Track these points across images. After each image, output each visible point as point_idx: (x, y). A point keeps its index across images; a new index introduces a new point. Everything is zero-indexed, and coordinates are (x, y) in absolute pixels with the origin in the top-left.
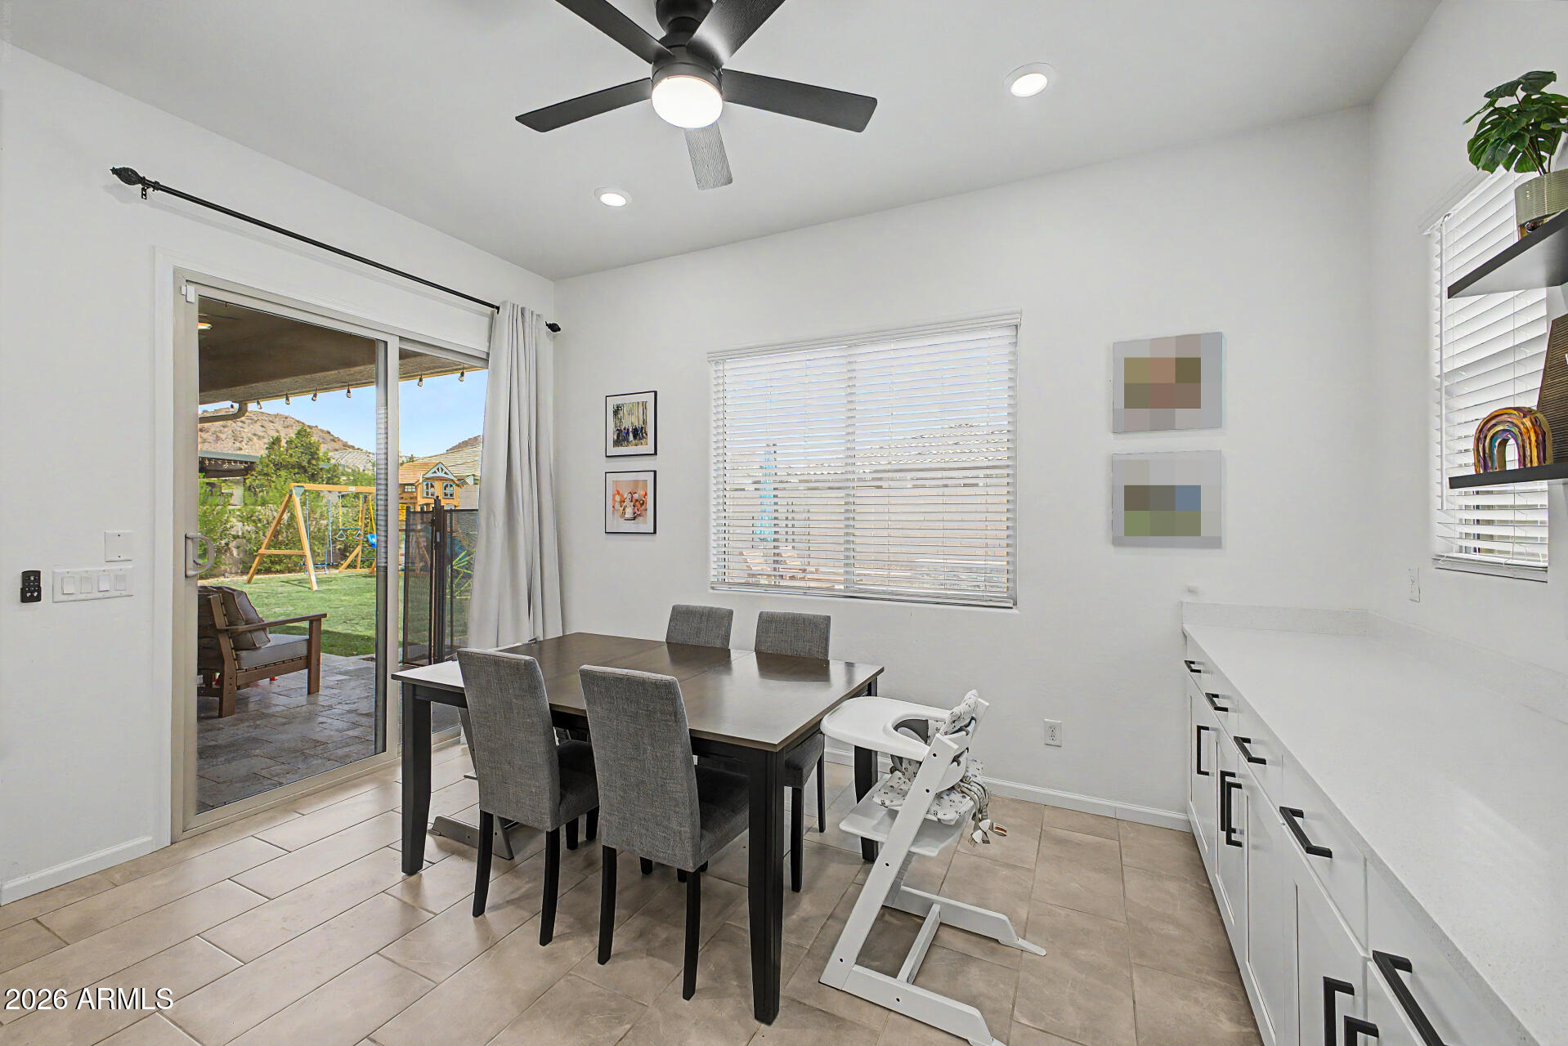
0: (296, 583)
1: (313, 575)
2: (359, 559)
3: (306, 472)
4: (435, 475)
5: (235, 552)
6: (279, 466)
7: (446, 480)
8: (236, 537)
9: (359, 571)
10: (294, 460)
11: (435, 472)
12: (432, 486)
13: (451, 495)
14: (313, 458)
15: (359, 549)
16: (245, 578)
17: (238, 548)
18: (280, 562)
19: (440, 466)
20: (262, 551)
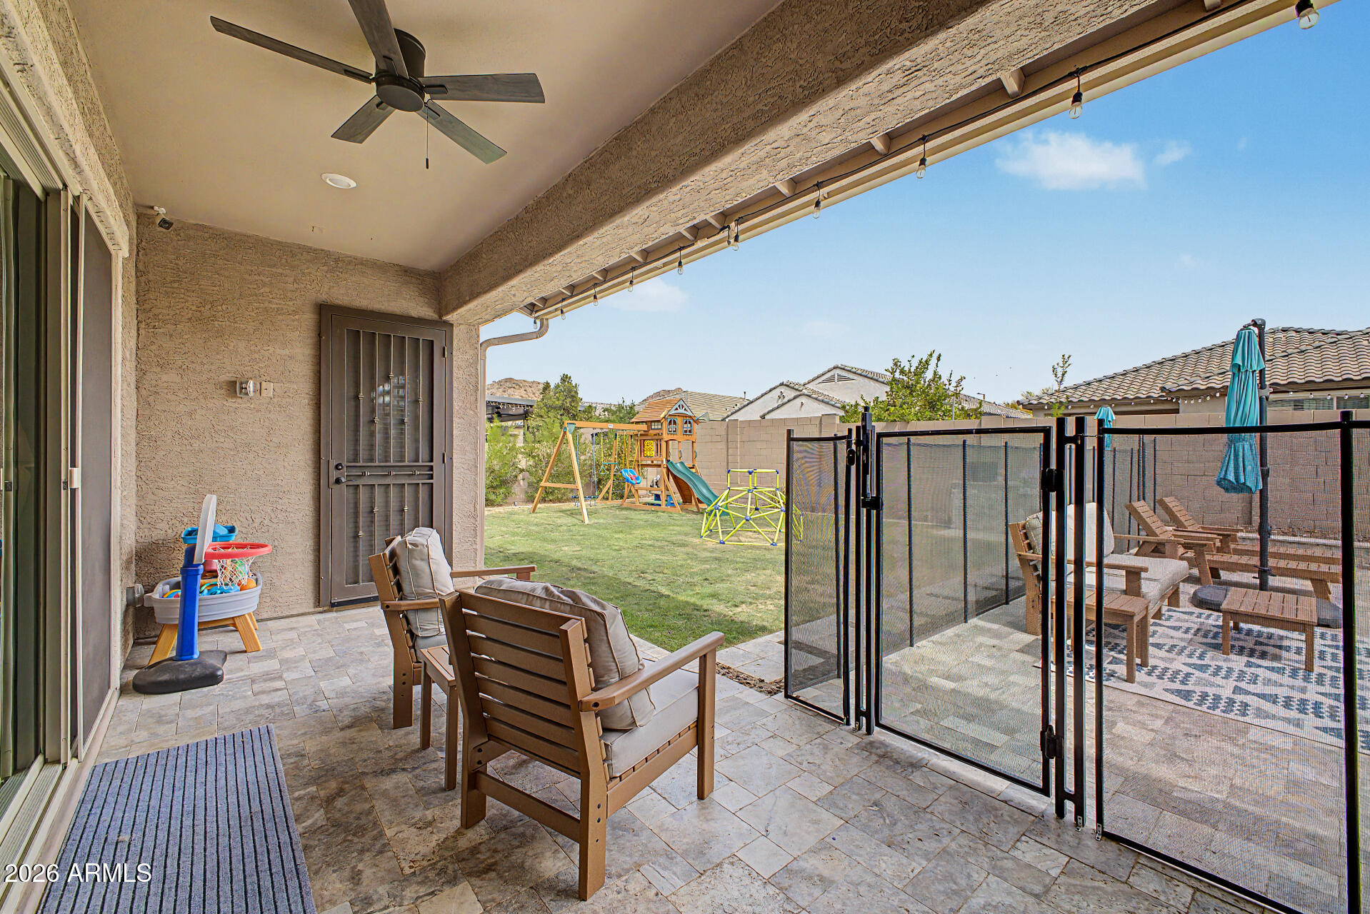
0: (569, 513)
1: (584, 504)
2: (611, 492)
3: (569, 413)
4: (677, 411)
5: (522, 482)
6: (550, 408)
7: (686, 416)
8: (522, 470)
9: (609, 503)
10: (559, 403)
11: (677, 409)
12: (675, 423)
13: (690, 431)
14: (573, 401)
15: (610, 482)
16: (531, 506)
17: (523, 479)
18: (552, 493)
19: (681, 402)
20: (543, 484)
